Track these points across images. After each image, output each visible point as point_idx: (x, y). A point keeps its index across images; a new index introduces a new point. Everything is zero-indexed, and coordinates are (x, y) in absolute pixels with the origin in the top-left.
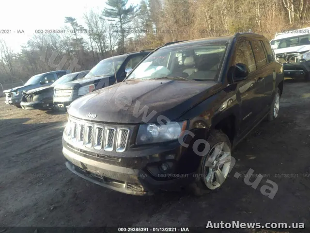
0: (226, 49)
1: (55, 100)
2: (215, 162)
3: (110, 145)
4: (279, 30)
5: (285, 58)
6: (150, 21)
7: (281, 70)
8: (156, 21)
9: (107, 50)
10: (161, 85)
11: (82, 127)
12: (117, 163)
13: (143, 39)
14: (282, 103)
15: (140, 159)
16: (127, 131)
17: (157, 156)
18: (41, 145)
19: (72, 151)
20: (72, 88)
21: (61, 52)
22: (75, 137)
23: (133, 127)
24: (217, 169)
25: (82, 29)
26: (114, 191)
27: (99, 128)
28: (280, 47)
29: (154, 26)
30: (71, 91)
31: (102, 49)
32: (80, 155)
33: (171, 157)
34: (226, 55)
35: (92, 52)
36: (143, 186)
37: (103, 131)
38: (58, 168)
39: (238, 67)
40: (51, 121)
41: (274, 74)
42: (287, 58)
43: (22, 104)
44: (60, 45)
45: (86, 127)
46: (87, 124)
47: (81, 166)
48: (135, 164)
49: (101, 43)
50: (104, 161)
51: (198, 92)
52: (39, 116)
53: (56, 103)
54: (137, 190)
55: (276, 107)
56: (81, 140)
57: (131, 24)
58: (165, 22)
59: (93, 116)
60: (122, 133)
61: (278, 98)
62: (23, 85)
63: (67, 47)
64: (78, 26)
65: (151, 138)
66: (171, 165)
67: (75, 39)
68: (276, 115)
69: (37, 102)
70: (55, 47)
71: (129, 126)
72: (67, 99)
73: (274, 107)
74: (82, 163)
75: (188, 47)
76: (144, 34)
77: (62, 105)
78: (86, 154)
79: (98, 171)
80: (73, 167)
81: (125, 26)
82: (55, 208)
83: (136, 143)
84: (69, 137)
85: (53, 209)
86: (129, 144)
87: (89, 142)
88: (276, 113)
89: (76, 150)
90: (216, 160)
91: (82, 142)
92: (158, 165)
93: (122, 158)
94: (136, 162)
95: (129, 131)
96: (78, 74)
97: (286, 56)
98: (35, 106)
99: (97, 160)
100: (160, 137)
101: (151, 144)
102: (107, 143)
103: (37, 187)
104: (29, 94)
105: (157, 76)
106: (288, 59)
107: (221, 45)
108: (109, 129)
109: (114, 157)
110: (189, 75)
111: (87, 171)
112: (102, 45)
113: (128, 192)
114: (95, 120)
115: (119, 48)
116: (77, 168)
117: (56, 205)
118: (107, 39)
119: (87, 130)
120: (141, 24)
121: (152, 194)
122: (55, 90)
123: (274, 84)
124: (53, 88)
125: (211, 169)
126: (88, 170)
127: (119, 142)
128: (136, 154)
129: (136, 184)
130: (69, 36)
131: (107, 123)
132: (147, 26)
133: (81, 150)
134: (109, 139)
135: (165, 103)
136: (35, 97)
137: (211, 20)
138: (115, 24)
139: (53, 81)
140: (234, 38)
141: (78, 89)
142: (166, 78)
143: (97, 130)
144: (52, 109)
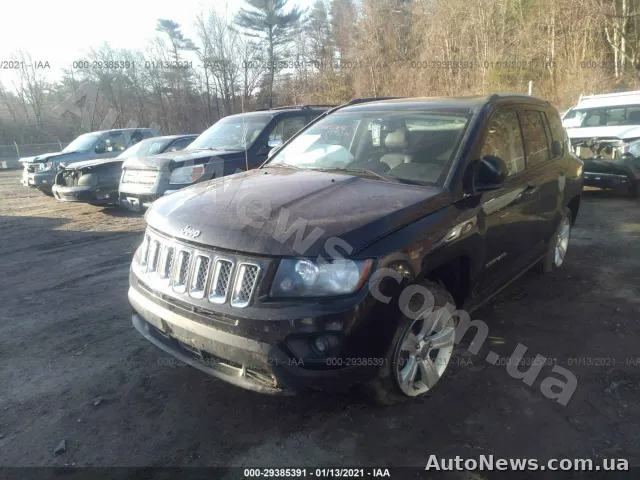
0: (467, 125)
1: (123, 188)
2: (422, 344)
3: (220, 292)
4: (590, 88)
5: (592, 147)
6: (331, 44)
7: (579, 172)
8: (343, 46)
9: (237, 94)
10: (331, 183)
11: (171, 252)
12: (232, 327)
13: (312, 80)
14: (575, 237)
15: (276, 324)
16: (256, 270)
17: (309, 321)
18: (87, 276)
19: (147, 295)
20: (158, 168)
21: (145, 91)
22: (154, 270)
23: (267, 262)
24: (424, 358)
25: (190, 46)
26: (221, 381)
27: (202, 257)
28: (585, 124)
29: (337, 54)
30: (157, 174)
31: (227, 90)
32: (163, 304)
33: (336, 326)
34: (465, 138)
35: (207, 94)
36: (277, 377)
37: (209, 264)
38: (116, 325)
39: (488, 164)
40: (111, 229)
41: (562, 180)
42: (597, 147)
43: (56, 188)
44: (142, 74)
45: (177, 254)
46: (180, 247)
47: (160, 327)
48: (266, 333)
49: (226, 79)
50: (207, 322)
51: (401, 206)
52: (86, 216)
53: (125, 195)
54: (265, 384)
55: (560, 246)
56: (167, 277)
57: (292, 46)
58: (362, 48)
59: (192, 234)
60: (247, 271)
61: (566, 228)
62: (59, 151)
63: (156, 81)
64: (184, 41)
65: (300, 286)
66: (333, 341)
67: (174, 67)
68: (558, 261)
69: (85, 188)
70: (133, 77)
71: (261, 259)
72: (148, 190)
73: (555, 244)
74: (163, 322)
75: (394, 113)
76: (316, 70)
77: (137, 201)
78: (173, 304)
79: (193, 340)
80: (147, 327)
81: (278, 49)
82: (103, 402)
83: (271, 294)
84: (144, 268)
85: (99, 405)
86: (257, 293)
87: (181, 282)
88: (560, 255)
89: (154, 295)
90: (424, 339)
91: (167, 281)
92: (310, 339)
93: (242, 321)
94: (267, 330)
95: (259, 269)
96: (174, 140)
97: (596, 144)
98: (81, 197)
99: (193, 318)
100: (318, 286)
101: (301, 297)
102: (215, 288)
103: (72, 359)
104: (70, 171)
105: (328, 165)
106: (599, 151)
107: (460, 116)
108: (222, 262)
109: (226, 316)
110: (392, 167)
111: (171, 337)
112: (229, 83)
113: (248, 384)
114: (197, 240)
115: (262, 92)
116: (153, 330)
117: (106, 398)
118: (239, 72)
119: (178, 259)
120: (310, 49)
121: (293, 394)
122: (125, 169)
123: (560, 199)
124: (121, 163)
125: (413, 357)
126: (175, 335)
127: (238, 287)
128: (268, 314)
129: (263, 372)
130: (163, 60)
131: (220, 249)
132: (324, 53)
133: (164, 297)
134: (219, 281)
135: (333, 220)
136: (83, 178)
137: (454, 54)
138: (258, 43)
139: (122, 148)
140: (486, 105)
141: (171, 171)
142: (344, 171)
143: (199, 261)
144: (115, 205)
